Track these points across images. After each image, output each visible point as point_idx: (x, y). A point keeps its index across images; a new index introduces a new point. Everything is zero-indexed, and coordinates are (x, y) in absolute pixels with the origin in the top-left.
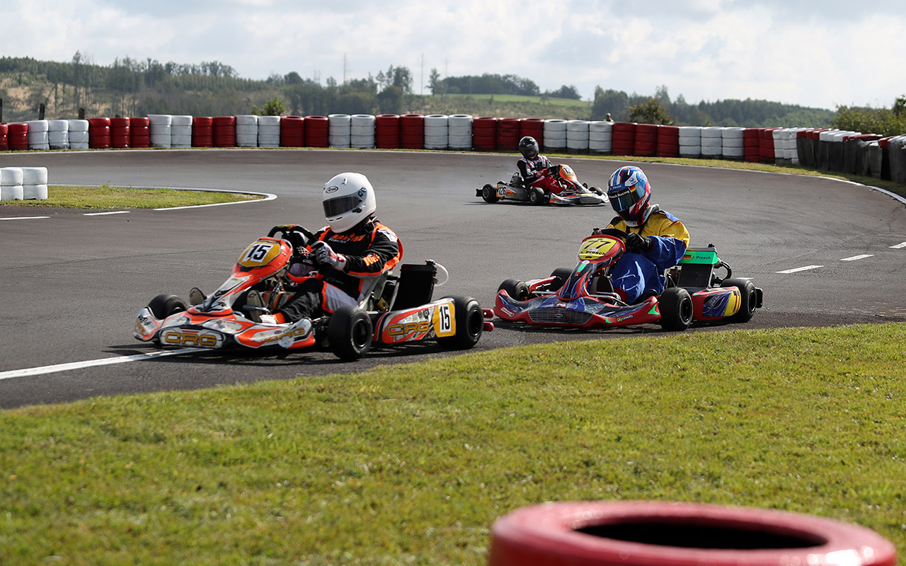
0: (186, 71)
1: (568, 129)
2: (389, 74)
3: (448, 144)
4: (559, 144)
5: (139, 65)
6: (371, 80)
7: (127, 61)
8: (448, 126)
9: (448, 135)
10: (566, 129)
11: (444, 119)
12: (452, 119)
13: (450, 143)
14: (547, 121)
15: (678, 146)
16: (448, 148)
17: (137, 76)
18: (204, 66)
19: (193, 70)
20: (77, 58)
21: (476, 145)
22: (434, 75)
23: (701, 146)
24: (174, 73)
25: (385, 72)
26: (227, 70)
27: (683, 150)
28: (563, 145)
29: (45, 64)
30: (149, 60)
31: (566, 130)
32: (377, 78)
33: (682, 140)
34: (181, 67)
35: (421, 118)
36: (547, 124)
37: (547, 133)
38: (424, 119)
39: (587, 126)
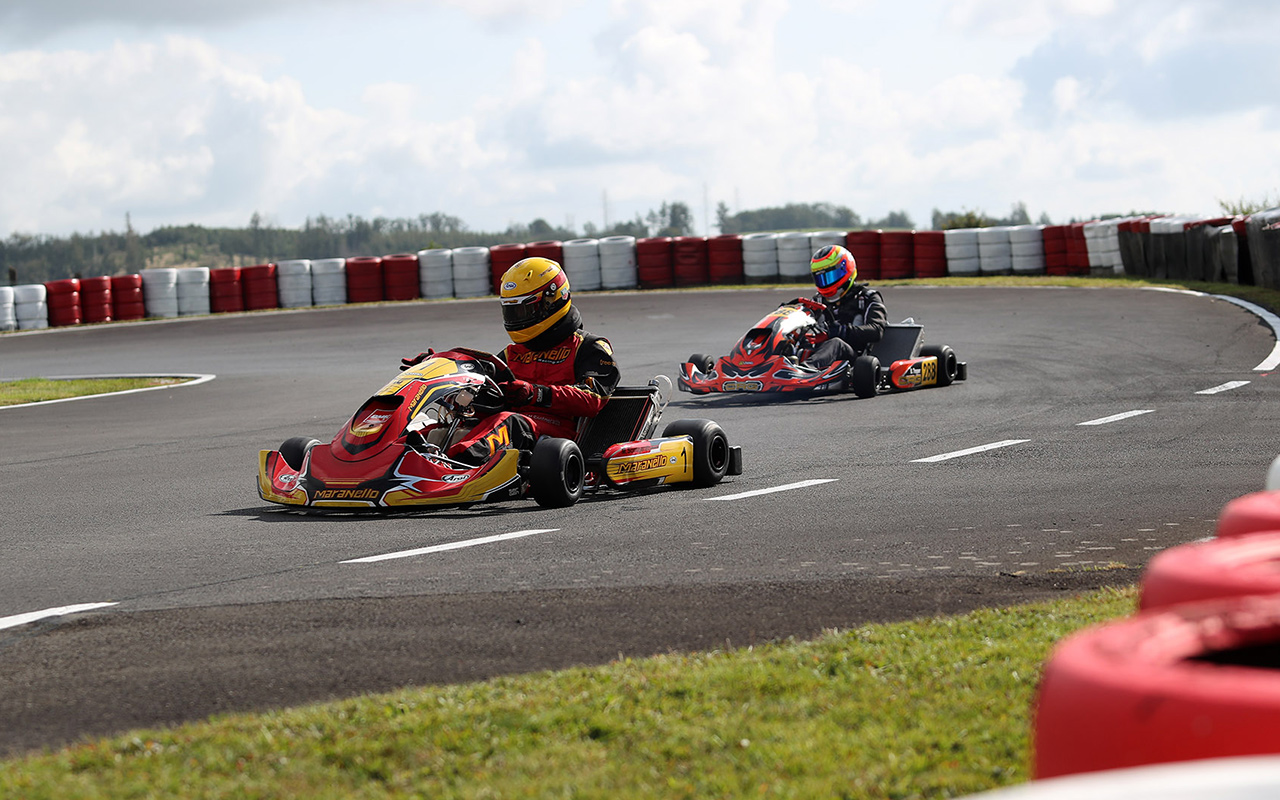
0: (400, 227)
1: (779, 246)
2: (663, 213)
3: (601, 283)
4: (766, 270)
5: (337, 225)
6: (639, 222)
7: (322, 220)
8: (599, 255)
9: (600, 269)
10: (775, 247)
11: (592, 246)
12: (604, 245)
13: (604, 280)
14: (747, 237)
15: (944, 260)
16: (601, 288)
17: (337, 238)
18: (423, 220)
19: (409, 225)
20: (255, 220)
21: (643, 281)
22: (722, 210)
23: (979, 257)
24: (385, 230)
25: (657, 210)
26: (453, 223)
27: (952, 266)
28: (773, 272)
29: (215, 232)
30: (350, 217)
31: (777, 249)
32: (648, 219)
33: (951, 251)
34: (393, 222)
35: (556, 248)
36: (747, 241)
37: (748, 256)
38: (561, 248)
39: (807, 241)
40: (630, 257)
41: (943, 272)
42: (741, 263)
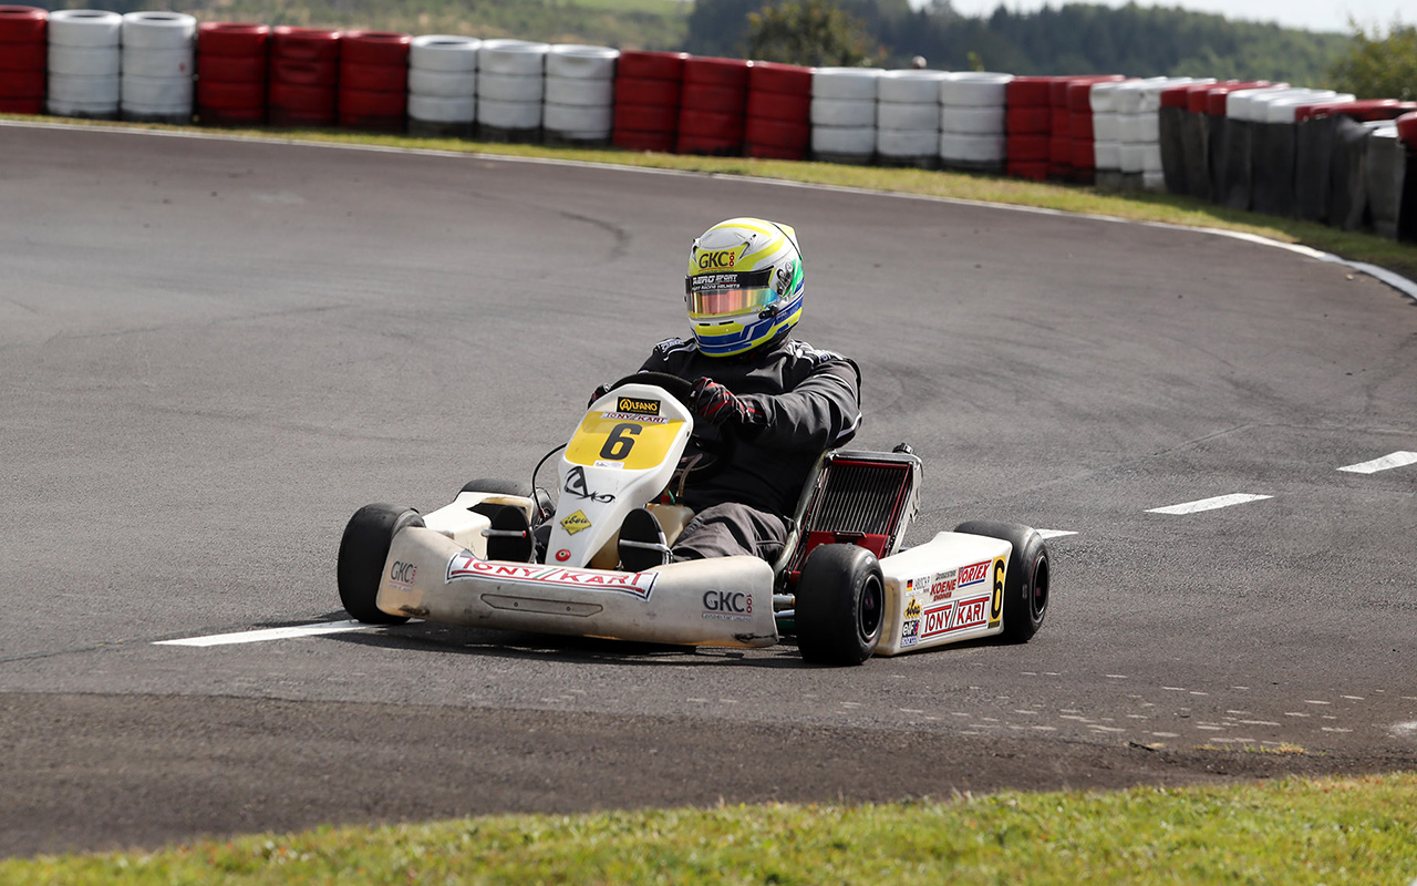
1: (482, 66)
3: (120, 103)
4: (451, 111)
8: (121, 47)
9: (121, 74)
10: (475, 66)
11: (106, 27)
12: (133, 26)
13: (126, 97)
14: (420, 42)
15: (806, 125)
16: (120, 115)
21: (206, 107)
23: (876, 127)
27: (822, 139)
28: (465, 116)
31: (477, 70)
33: (822, 110)
35: (35, 22)
36: (420, 49)
37: (419, 78)
38: (45, 25)
39: (539, 60)
40: (183, 57)
41: (801, 150)
42: (403, 91)
